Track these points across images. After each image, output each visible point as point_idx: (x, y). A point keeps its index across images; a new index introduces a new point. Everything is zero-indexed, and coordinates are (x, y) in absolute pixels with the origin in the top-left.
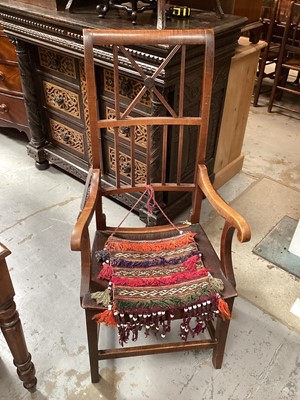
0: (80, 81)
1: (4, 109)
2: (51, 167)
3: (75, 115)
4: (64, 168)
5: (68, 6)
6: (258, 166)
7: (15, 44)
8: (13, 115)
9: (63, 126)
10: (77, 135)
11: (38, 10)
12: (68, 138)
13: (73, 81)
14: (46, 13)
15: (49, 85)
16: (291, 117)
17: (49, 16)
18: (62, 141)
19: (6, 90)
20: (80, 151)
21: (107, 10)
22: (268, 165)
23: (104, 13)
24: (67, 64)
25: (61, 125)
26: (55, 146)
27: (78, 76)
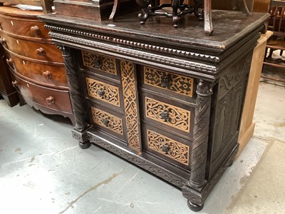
0: (121, 77)
1: (52, 101)
2: (92, 146)
3: (115, 104)
4: (106, 147)
5: (112, 16)
6: (266, 130)
7: (62, 50)
8: (59, 105)
9: (104, 113)
10: (117, 119)
11: (84, 22)
12: (108, 122)
13: (114, 77)
14: (92, 23)
15: (91, 81)
16: (276, 85)
17: (96, 26)
18: (103, 125)
19: (53, 85)
20: (119, 132)
21: (148, 17)
22: (273, 128)
23: (145, 20)
24: (109, 63)
25: (101, 111)
26: (96, 128)
27: (119, 73)
